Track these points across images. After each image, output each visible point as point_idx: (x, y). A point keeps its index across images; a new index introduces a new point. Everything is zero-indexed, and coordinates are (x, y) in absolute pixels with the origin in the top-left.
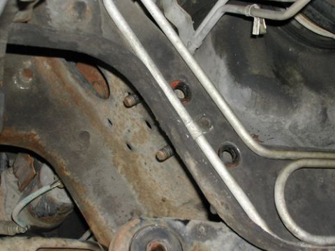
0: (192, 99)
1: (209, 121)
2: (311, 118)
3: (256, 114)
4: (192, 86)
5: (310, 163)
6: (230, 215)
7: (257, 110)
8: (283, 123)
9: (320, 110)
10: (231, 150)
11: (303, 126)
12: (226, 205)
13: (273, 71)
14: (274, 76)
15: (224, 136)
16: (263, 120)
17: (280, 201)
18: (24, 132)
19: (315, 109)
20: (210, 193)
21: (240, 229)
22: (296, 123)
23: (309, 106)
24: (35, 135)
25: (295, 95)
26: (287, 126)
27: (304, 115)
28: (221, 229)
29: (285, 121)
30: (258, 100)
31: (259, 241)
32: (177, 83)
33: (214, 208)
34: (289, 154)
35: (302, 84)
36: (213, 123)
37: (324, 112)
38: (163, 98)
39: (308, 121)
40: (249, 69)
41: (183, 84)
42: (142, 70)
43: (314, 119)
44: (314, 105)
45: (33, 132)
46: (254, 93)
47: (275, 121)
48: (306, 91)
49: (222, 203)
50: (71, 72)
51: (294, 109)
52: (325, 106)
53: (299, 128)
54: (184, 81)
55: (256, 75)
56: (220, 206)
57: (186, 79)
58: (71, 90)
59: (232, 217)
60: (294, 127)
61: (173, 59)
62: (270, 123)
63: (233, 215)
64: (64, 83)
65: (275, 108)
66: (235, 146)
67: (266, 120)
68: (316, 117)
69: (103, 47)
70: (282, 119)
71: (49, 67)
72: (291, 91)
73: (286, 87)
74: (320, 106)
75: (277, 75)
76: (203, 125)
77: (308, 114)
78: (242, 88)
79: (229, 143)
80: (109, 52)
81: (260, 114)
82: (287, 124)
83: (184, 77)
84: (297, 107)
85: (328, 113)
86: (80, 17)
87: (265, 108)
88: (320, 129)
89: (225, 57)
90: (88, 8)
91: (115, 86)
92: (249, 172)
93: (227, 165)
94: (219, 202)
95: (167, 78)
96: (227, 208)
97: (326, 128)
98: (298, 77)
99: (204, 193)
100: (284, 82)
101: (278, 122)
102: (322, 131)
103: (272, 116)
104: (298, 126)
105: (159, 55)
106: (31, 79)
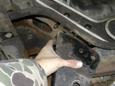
2: (108, 11)
3: (92, 16)
4: (69, 12)
7: (92, 15)
8: (101, 16)
9: (110, 8)
10: (89, 25)
11: (107, 14)
13: (92, 3)
14: (93, 4)
15: (84, 22)
16: (95, 17)
17: (109, 33)
18: (35, 49)
19: (108, 8)
20: (86, 38)
21: (100, 45)
22: (105, 14)
23: (106, 8)
24: (38, 49)
25: (101, 7)
27: (106, 11)
28: (95, 49)
29: (101, 15)
30: (91, 12)
31: (107, 46)
32: (64, 13)
33: (90, 43)
34: (106, 20)
35: (101, 4)
36: (79, 20)
37: (111, 8)
38: (60, 16)
39: (108, 12)
41: (66, 13)
43: (109, 11)
45: (37, 48)
46: (89, 10)
47: (98, 16)
48: (103, 5)
49: (91, 39)
50: (41, 29)
51: (102, 10)
52: (110, 7)
53: (106, 15)
54: (66, 12)
55: (88, 6)
56: (91, 41)
57: (67, 11)
58: (43, 34)
60: (104, 16)
61: (61, 7)
63: (96, 42)
64: (40, 33)
65: (97, 12)
66: (89, 23)
67: (96, 17)
69: (37, 9)
70: (100, 15)
71: (35, 31)
72: (99, 6)
73: (97, 6)
75: (93, 3)
76: (77, 21)
78: (85, 11)
80: (40, 10)
81: (93, 16)
82: (102, 16)
83: (66, 11)
84: (103, 10)
85: (112, 8)
86: (29, 6)
87: (94, 14)
88: (112, 13)
89: (77, 5)
90: (31, 3)
92: (96, 29)
93: (89, 29)
94: (90, 40)
95: (61, 12)
96: (93, 40)
97: (113, 12)
98: (100, 2)
100: (96, 5)
102: (113, 13)
103: (97, 15)
105: (56, 8)
106: (31, 35)
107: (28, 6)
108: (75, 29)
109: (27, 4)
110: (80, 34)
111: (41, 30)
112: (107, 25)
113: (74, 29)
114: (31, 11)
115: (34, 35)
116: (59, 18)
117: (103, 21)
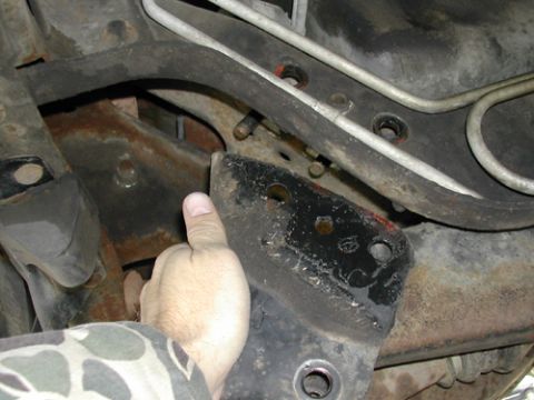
0: (310, 79)
1: (344, 96)
2: (481, 58)
3: (410, 82)
4: (303, 64)
5: (503, 95)
6: (422, 200)
7: (408, 77)
8: (449, 78)
9: (488, 43)
10: (393, 123)
11: (476, 72)
12: (410, 186)
13: (408, 21)
14: (411, 26)
15: (373, 109)
16: (422, 87)
18: (150, 235)
19: (480, 44)
20: (382, 182)
21: (445, 214)
22: (466, 71)
23: (471, 42)
24: (163, 234)
25: (448, 38)
26: (456, 81)
27: (471, 56)
28: (424, 231)
29: (450, 75)
30: (404, 61)
31: (479, 218)
32: (281, 68)
33: (398, 203)
34: (470, 97)
35: (451, 23)
36: (350, 98)
37: (494, 42)
39: (480, 62)
40: (376, 29)
41: (290, 67)
42: (219, 60)
43: (485, 56)
44: (478, 39)
45: (160, 230)
46: (394, 55)
47: (438, 80)
48: (459, 28)
49: (404, 188)
51: (455, 54)
52: (491, 36)
53: (473, 76)
54: (290, 63)
55: (388, 34)
56: (403, 193)
57: (293, 60)
58: (186, 165)
59: (426, 201)
60: (465, 77)
61: (264, 43)
62: (432, 86)
63: (426, 197)
65: (430, 64)
66: (393, 115)
67: (425, 86)
68: (487, 52)
69: (157, 53)
70: (446, 74)
72: (441, 35)
73: (432, 32)
74: (486, 38)
75: (415, 24)
76: (338, 104)
77: (475, 53)
78: (377, 56)
79: (383, 114)
80: (169, 58)
81: (415, 80)
82: (454, 77)
83: (287, 58)
84: (456, 51)
85: (499, 42)
86: (121, 39)
87: (418, 69)
88: (498, 66)
90: (127, 24)
91: (225, 129)
92: (426, 141)
93: (393, 142)
94: (399, 188)
95: (266, 66)
96: (413, 191)
97: (506, 62)
98: (443, 17)
99: (375, 188)
100: (427, 28)
101: (444, 81)
102: (502, 67)
103: (431, 76)
104: (469, 74)
105: (245, 44)
106: (133, 172)
107: (116, 37)
108: (330, 138)
109: (110, 31)
110: (353, 162)
111: (179, 147)
112: (475, 122)
113: (328, 143)
114: (127, 64)
115: (144, 171)
116: (255, 91)
117: (456, 103)
